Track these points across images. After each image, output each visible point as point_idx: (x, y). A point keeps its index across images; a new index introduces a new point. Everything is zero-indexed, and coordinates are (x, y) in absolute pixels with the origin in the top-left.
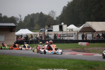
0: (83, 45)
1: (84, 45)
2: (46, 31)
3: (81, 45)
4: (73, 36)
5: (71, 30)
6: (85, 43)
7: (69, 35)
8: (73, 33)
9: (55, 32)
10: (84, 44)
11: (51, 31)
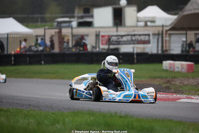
0: (177, 70)
1: (180, 70)
2: (74, 24)
3: (172, 69)
4: (148, 42)
5: (149, 24)
6: (182, 65)
7: (136, 37)
8: (151, 33)
9: (100, 30)
10: (180, 67)
11: (89, 24)
